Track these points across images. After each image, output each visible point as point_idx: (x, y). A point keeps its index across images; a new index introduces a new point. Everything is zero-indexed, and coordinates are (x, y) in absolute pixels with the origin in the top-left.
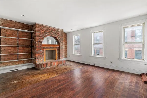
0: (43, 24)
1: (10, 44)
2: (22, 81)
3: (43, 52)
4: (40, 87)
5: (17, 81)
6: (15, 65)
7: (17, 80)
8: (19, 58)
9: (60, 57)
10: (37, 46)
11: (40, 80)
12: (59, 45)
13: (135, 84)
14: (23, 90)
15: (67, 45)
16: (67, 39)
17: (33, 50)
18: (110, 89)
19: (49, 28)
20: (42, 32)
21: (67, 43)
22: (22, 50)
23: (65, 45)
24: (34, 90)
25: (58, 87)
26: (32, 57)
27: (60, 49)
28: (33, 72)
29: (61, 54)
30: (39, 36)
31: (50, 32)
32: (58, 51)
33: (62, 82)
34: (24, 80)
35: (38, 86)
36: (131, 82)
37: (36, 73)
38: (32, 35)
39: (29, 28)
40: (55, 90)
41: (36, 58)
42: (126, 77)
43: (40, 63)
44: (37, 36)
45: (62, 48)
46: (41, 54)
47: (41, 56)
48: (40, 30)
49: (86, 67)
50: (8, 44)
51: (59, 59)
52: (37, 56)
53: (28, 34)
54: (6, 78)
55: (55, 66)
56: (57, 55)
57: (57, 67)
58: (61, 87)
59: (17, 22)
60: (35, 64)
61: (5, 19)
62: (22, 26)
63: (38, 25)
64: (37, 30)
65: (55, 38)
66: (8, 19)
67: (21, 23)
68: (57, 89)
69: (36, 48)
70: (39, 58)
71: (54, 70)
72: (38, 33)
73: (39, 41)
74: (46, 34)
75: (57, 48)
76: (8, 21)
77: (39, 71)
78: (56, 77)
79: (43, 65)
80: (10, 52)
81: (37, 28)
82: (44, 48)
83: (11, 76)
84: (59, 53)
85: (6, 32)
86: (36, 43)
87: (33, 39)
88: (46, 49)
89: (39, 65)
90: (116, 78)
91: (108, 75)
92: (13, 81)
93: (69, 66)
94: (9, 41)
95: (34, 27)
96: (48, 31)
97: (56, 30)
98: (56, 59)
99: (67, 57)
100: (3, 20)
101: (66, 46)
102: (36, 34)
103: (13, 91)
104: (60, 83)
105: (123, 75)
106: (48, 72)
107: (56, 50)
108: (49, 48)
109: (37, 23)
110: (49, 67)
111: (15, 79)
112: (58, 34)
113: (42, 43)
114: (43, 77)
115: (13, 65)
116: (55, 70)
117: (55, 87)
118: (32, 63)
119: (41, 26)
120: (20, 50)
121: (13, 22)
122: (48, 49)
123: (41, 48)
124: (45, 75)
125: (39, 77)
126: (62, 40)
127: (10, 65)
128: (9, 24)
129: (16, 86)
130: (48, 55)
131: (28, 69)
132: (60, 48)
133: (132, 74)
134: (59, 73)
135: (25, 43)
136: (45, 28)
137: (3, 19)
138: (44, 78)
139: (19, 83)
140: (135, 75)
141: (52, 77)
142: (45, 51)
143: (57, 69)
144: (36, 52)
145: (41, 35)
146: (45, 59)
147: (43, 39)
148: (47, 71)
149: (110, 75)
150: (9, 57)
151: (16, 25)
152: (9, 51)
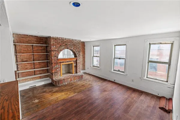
0: (59, 37)
1: (26, 60)
2: (43, 100)
3: (60, 66)
4: (59, 108)
5: (38, 101)
6: (33, 80)
7: (38, 99)
8: (35, 74)
9: (78, 71)
10: (53, 61)
11: (59, 100)
12: (76, 58)
13: (152, 108)
14: (45, 111)
15: (86, 56)
16: (85, 49)
17: (48, 65)
18: (125, 114)
19: (65, 40)
20: (58, 45)
21: (85, 54)
22: (38, 66)
23: (82, 56)
24: (54, 111)
25: (76, 108)
26: (48, 71)
27: (78, 63)
28: (50, 88)
29: (78, 68)
30: (55, 51)
31: (66, 44)
32: (75, 64)
33: (79, 104)
34: (43, 99)
35: (57, 107)
36: (148, 107)
37: (54, 91)
38: (46, 48)
39: (44, 41)
40: (73, 112)
41: (52, 74)
42: (145, 100)
43: (57, 79)
44: (53, 51)
45: (80, 60)
46: (57, 70)
47: (58, 71)
48: (55, 44)
49: (105, 84)
50: (24, 60)
51: (77, 73)
52: (53, 72)
53: (43, 48)
54: (27, 96)
55: (72, 82)
56: (74, 69)
57: (75, 82)
58: (79, 109)
59: (31, 36)
60: (52, 79)
61: (19, 34)
62: (36, 40)
63: (53, 38)
64: (52, 44)
65: (72, 50)
66: (21, 34)
67: (35, 36)
68: (75, 111)
69: (52, 64)
70: (55, 73)
71: (71, 87)
72: (53, 48)
73: (55, 56)
74: (62, 48)
75: (74, 61)
76: (22, 36)
77: (57, 89)
78: (73, 96)
79: (60, 82)
80: (27, 69)
81: (52, 42)
82: (60, 63)
83: (31, 94)
84: (76, 67)
85: (21, 48)
86: (52, 58)
87: (49, 53)
88: (62, 64)
89: (56, 82)
90: (134, 101)
91: (126, 97)
92: (34, 100)
93: (87, 82)
94: (25, 57)
95: (49, 40)
96: (64, 44)
97: (72, 41)
98: (73, 73)
99: (85, 70)
100: (17, 36)
101: (84, 58)
102: (51, 48)
103: (37, 112)
104: (77, 104)
105: (142, 97)
106: (66, 89)
107: (73, 63)
108: (66, 62)
109: (52, 36)
110: (66, 84)
111: (35, 97)
112: (75, 46)
113: (58, 58)
114: (61, 96)
115: (30, 80)
116: (73, 87)
117: (73, 109)
118: (49, 78)
119: (56, 39)
120: (36, 65)
121: (27, 36)
122: (64, 63)
123: (58, 63)
124: (63, 93)
125: (57, 96)
126: (79, 52)
127: (28, 81)
128: (23, 39)
129: (37, 105)
130: (64, 69)
131: (45, 86)
132: (77, 61)
133: (153, 96)
134: (76, 91)
135: (41, 58)
136: (61, 41)
137: (17, 34)
138: (63, 98)
139: (40, 103)
140: (155, 97)
141: (70, 96)
142: (61, 65)
143: (74, 85)
144: (52, 68)
145: (56, 50)
146: (62, 74)
147: (59, 53)
148: (64, 88)
149: (128, 96)
150: (26, 73)
151: (30, 39)
152: (26, 67)
